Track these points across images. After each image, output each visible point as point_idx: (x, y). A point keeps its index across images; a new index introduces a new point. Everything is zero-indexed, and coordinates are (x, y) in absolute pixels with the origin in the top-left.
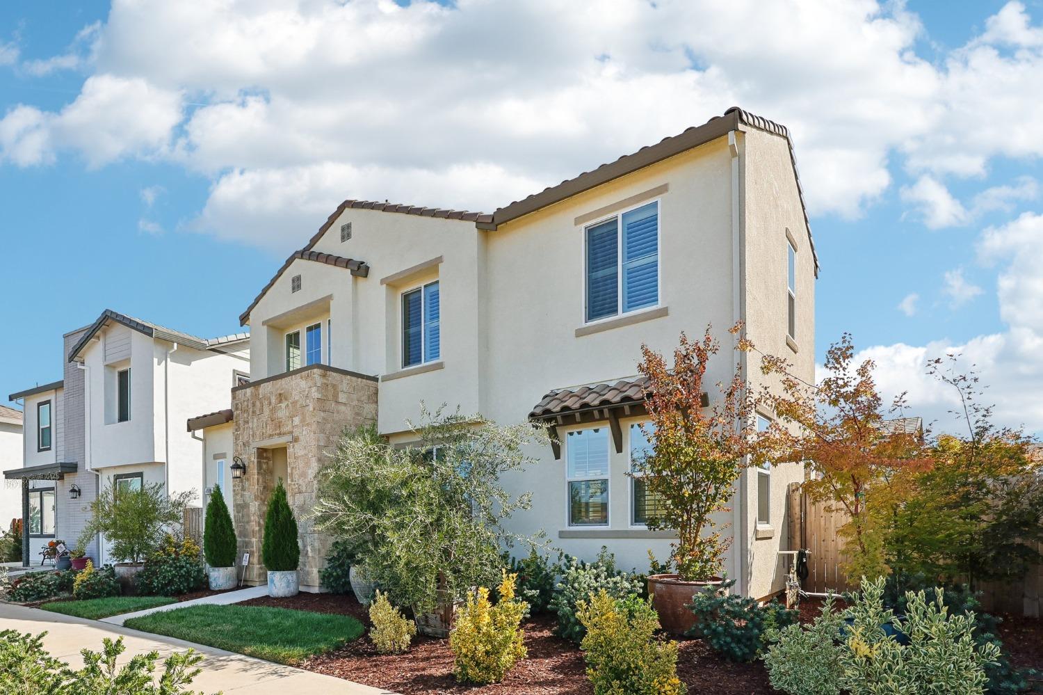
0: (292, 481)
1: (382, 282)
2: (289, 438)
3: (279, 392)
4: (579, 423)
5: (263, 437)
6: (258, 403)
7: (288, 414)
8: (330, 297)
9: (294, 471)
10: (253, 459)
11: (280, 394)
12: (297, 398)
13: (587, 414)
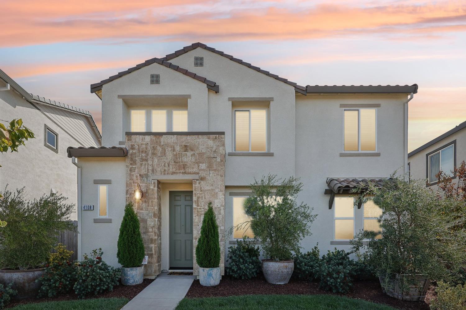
0: (198, 206)
1: (230, 99)
2: (197, 177)
3: (184, 144)
4: (341, 194)
5: (164, 172)
6: (159, 148)
7: (194, 160)
8: (189, 96)
9: (200, 199)
10: (152, 187)
11: (186, 146)
12: (204, 151)
13: (345, 191)
